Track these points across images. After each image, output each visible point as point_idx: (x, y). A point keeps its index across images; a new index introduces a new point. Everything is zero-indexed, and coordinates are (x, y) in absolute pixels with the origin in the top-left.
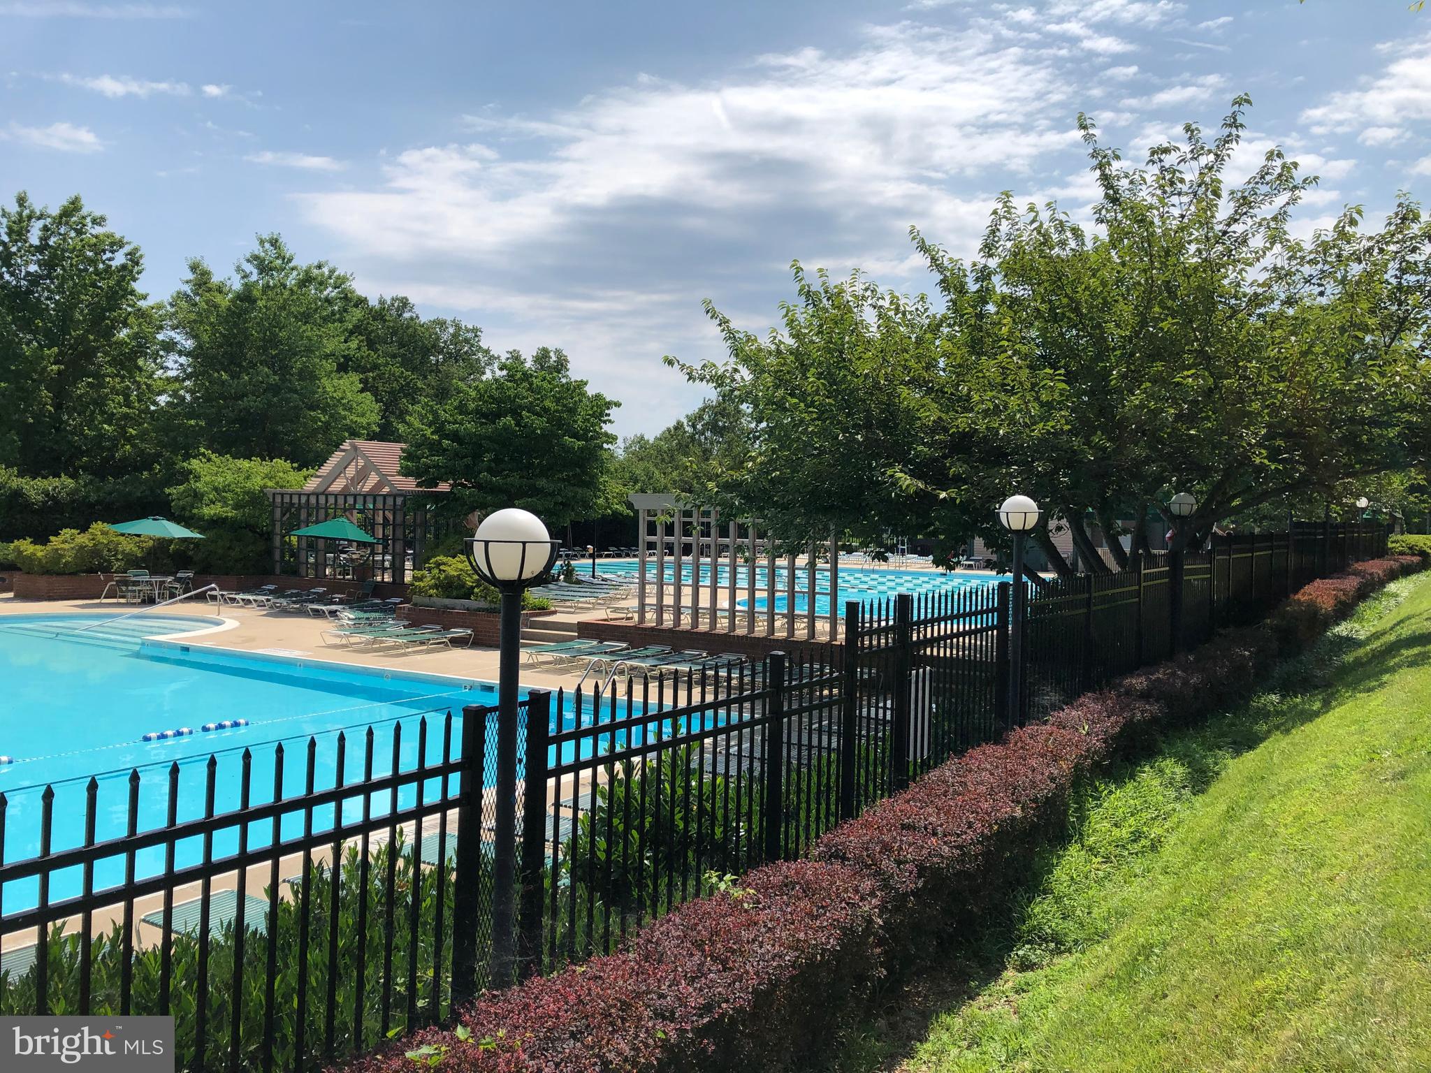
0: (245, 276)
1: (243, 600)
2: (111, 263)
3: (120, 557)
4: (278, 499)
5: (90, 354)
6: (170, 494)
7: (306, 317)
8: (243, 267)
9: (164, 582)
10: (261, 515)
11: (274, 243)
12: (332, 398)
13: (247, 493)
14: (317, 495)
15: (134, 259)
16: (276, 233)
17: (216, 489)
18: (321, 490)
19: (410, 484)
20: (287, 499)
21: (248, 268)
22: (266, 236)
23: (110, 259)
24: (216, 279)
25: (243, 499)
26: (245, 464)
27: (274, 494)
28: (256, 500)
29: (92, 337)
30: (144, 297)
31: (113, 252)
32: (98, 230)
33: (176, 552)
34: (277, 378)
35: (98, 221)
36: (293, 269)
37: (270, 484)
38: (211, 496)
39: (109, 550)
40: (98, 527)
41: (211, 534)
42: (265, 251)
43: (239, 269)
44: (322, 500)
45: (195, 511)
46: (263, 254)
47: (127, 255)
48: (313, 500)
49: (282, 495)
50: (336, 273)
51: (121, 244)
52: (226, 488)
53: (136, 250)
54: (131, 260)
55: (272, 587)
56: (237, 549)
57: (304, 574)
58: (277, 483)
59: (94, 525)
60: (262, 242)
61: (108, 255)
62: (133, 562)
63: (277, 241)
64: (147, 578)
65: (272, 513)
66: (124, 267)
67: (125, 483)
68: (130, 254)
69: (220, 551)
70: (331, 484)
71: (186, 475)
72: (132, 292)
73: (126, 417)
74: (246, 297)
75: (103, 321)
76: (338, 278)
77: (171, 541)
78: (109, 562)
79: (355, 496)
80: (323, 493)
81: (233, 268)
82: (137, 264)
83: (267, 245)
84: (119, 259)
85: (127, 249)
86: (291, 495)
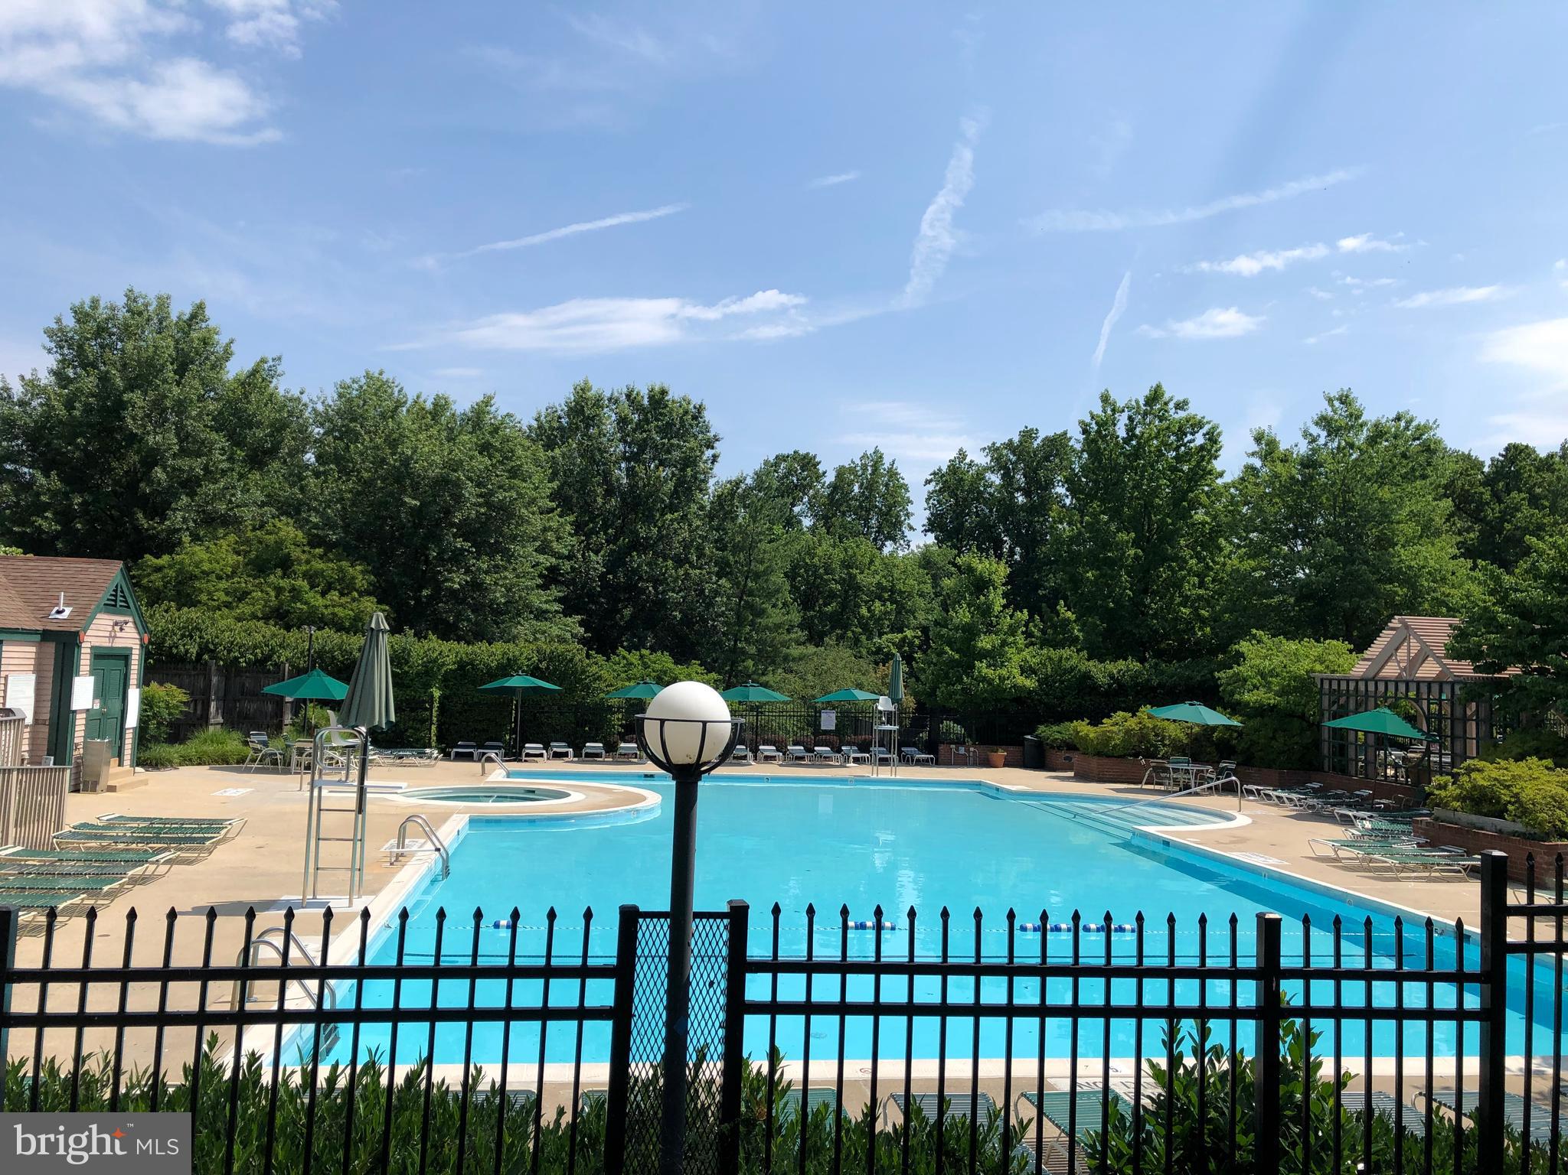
0: (1314, 440)
1: (1278, 797)
2: (1192, 445)
3: (1167, 742)
4: (1326, 686)
5: (1170, 537)
6: (1219, 678)
7: (1381, 478)
8: (1311, 431)
9: (1202, 771)
10: (1307, 703)
11: (1345, 399)
12: (1410, 568)
13: (1295, 678)
14: (1366, 681)
15: (1213, 438)
16: (1346, 389)
17: (1263, 675)
18: (1371, 675)
19: (1464, 669)
20: (1335, 686)
21: (1315, 430)
22: (1334, 394)
23: (1190, 442)
24: (1283, 447)
25: (1289, 685)
26: (1292, 646)
27: (1322, 680)
28: (1305, 685)
29: (1170, 521)
30: (1221, 475)
31: (1193, 434)
32: (1182, 414)
33: (1221, 740)
34: (1342, 548)
35: (1181, 406)
36: (1361, 426)
37: (1318, 667)
38: (1255, 681)
39: (1157, 735)
40: (1146, 710)
41: (1254, 723)
42: (1334, 411)
43: (1306, 434)
44: (1371, 687)
45: (1237, 697)
46: (1330, 413)
47: (1204, 435)
48: (1362, 686)
49: (1330, 681)
50: (1414, 424)
51: (1200, 425)
52: (1272, 673)
53: (1214, 428)
54: (1209, 439)
55: (1316, 785)
56: (1281, 740)
57: (1353, 772)
58: (1327, 667)
59: (1143, 709)
60: (1330, 401)
61: (1189, 437)
62: (1179, 748)
63: (1347, 396)
64: (1185, 766)
65: (1320, 701)
66: (1202, 448)
67: (1187, 667)
68: (1207, 433)
69: (1262, 741)
70: (1382, 667)
71: (1239, 657)
72: (1210, 473)
73: (1200, 598)
74: (1309, 463)
75: (1182, 502)
76: (1418, 428)
77: (1214, 728)
78: (1156, 747)
79: (1407, 683)
80: (1373, 679)
81: (1300, 434)
82: (1216, 442)
83: (1337, 404)
84: (1199, 439)
85: (1204, 430)
86: (1339, 681)
